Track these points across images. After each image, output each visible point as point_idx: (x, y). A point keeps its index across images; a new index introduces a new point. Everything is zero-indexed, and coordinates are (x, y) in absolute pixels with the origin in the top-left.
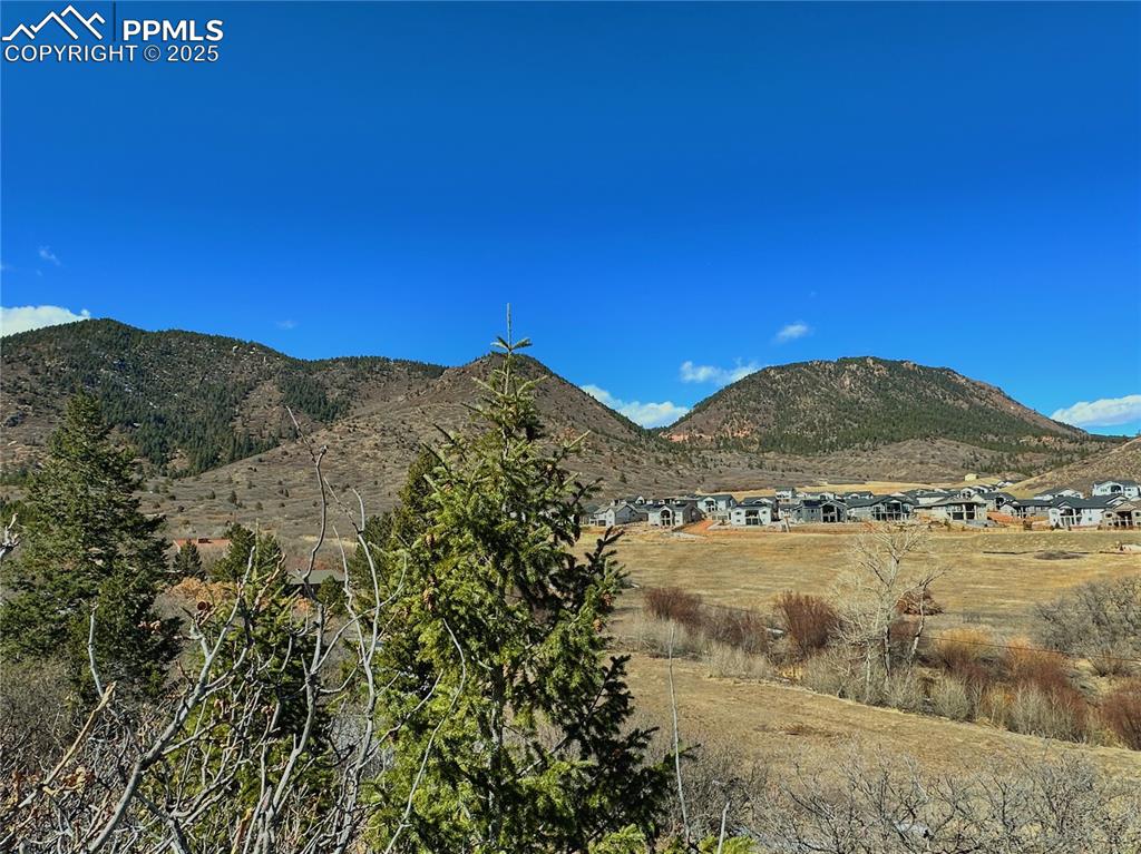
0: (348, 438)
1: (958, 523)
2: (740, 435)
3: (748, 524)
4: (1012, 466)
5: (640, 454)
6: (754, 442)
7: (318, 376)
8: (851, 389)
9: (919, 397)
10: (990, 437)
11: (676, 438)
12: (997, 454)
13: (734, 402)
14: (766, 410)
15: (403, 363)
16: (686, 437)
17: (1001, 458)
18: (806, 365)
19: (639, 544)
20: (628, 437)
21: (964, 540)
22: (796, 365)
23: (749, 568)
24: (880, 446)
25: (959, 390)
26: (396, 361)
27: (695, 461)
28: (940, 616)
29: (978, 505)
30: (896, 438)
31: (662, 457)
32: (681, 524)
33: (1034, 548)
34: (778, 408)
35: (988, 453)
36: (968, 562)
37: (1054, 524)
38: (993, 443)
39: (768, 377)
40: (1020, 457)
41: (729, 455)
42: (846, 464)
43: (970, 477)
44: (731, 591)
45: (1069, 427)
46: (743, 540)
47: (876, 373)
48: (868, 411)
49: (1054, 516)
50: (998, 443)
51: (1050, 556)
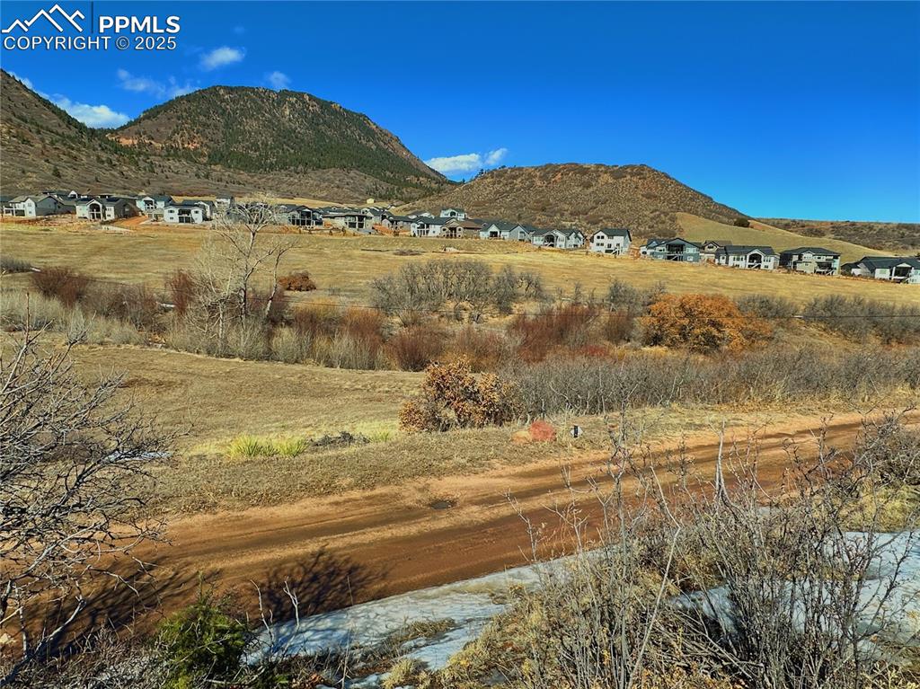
1: (351, 230)
2: (192, 147)
3: (181, 221)
4: (399, 196)
5: (79, 150)
6: (202, 155)
8: (290, 119)
9: (342, 134)
10: (388, 173)
11: (125, 142)
12: (391, 187)
13: (184, 114)
14: (215, 126)
16: (136, 142)
17: (393, 189)
18: (253, 90)
19: (58, 234)
20: (67, 132)
21: (350, 241)
22: (243, 89)
23: (168, 257)
24: (309, 170)
25: (370, 134)
27: (142, 164)
28: (314, 291)
29: (367, 218)
30: (322, 165)
31: (104, 156)
32: (113, 217)
33: (394, 248)
34: (227, 126)
35: (385, 185)
36: (349, 256)
37: (412, 234)
38: (389, 178)
39: (217, 95)
40: (404, 190)
41: (177, 164)
42: (281, 182)
43: (370, 201)
44: (141, 275)
45: (437, 173)
46: (172, 235)
47: (311, 108)
48: (302, 140)
49: (414, 228)
50: (391, 179)
51: (403, 253)
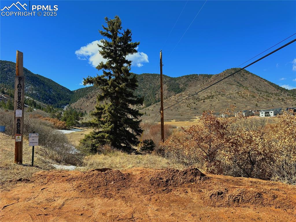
0: (180, 97)
3: (265, 116)
7: (177, 82)
15: (202, 75)
26: (200, 75)
32: (244, 116)
